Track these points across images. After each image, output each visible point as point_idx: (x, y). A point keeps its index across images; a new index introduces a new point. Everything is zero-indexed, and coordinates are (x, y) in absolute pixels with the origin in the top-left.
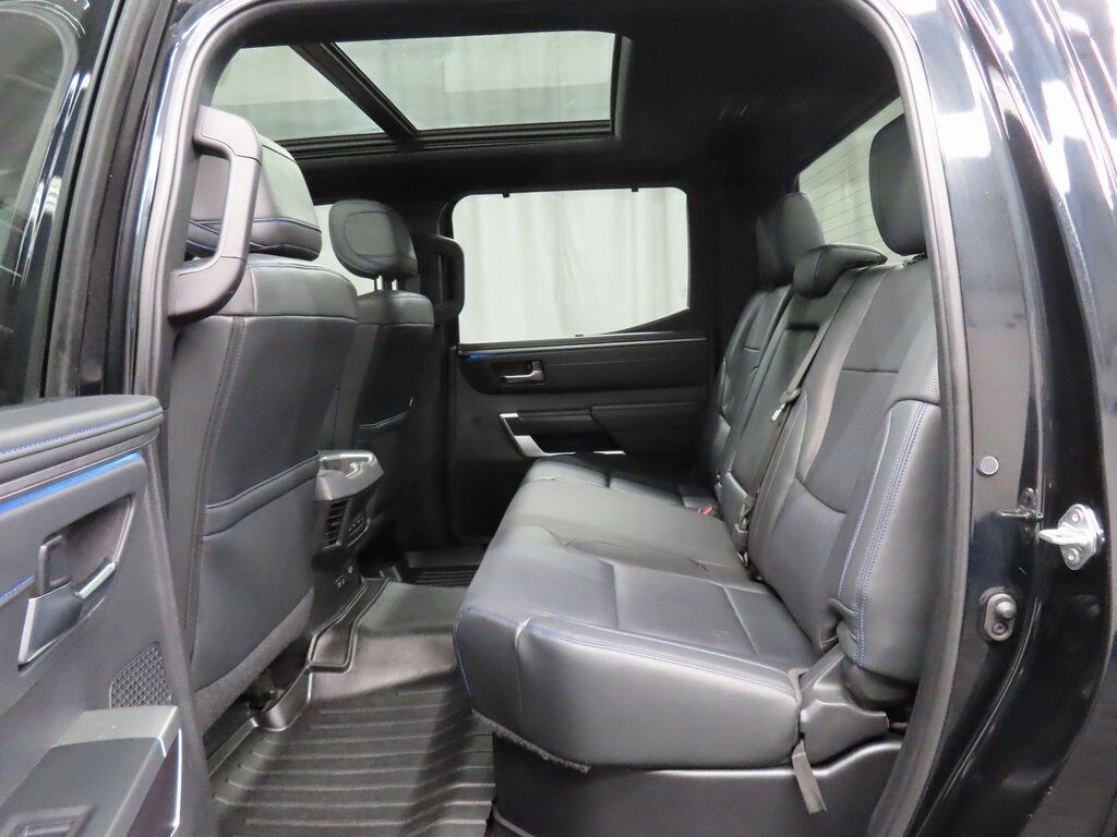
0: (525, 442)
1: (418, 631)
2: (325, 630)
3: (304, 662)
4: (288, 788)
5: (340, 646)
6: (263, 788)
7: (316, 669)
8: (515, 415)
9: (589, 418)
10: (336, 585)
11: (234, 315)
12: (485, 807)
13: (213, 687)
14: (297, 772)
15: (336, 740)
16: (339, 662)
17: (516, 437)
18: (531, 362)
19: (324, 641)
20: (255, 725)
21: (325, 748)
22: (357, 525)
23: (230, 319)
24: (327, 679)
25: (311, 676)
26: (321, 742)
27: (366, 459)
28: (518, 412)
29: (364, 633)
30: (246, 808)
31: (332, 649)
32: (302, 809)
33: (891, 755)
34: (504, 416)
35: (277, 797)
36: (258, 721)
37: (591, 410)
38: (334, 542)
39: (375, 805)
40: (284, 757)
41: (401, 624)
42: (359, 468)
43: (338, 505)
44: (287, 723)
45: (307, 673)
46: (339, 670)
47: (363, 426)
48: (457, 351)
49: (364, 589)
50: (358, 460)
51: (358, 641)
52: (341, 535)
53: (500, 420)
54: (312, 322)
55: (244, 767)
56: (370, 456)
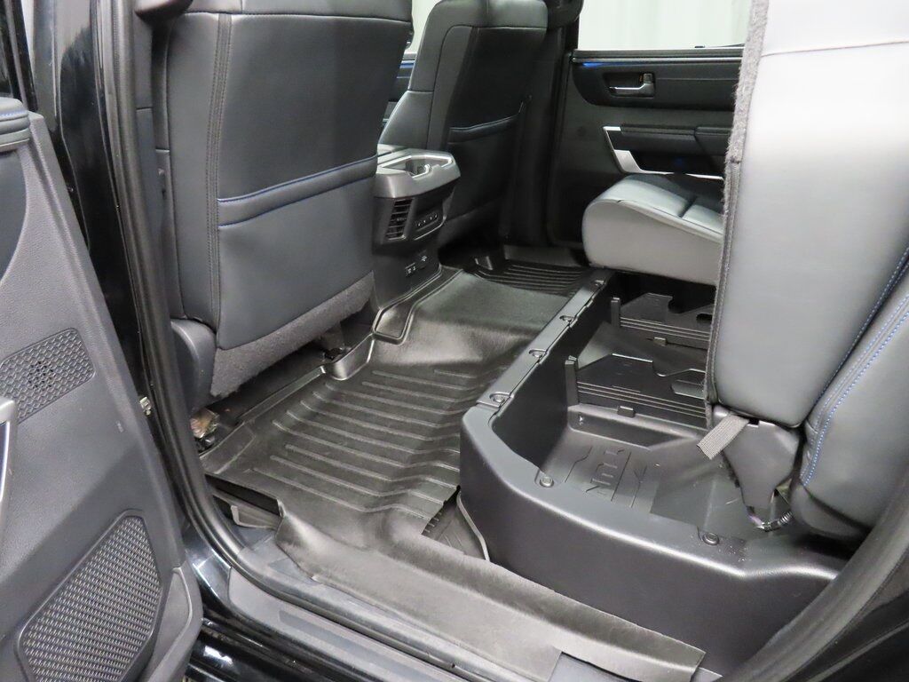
0: (624, 157)
1: (462, 322)
2: (391, 307)
3: (369, 330)
4: (325, 427)
5: (399, 322)
6: (310, 422)
7: (378, 337)
8: (618, 129)
9: (692, 138)
10: (406, 271)
11: (221, 12)
12: (450, 489)
13: (244, 347)
14: (337, 416)
15: (375, 398)
16: (395, 334)
17: (617, 152)
18: (642, 74)
19: (387, 316)
20: (324, 372)
21: (365, 403)
22: (429, 222)
23: (216, 16)
24: (386, 346)
25: (373, 342)
26: (364, 396)
27: (446, 161)
28: (621, 126)
29: (420, 314)
30: (291, 435)
31: (393, 323)
32: (329, 447)
33: (822, 583)
34: (607, 128)
35: (315, 432)
36: (326, 369)
37: (695, 129)
38: (399, 235)
39: (378, 459)
40: (334, 402)
41: (453, 313)
42: (430, 170)
43: (402, 204)
44: (348, 375)
45: (370, 339)
46: (395, 342)
47: (456, 130)
48: (571, 57)
49: (437, 277)
50: (433, 162)
51: (414, 321)
52: (406, 229)
53: (603, 131)
54: (327, 23)
55: (302, 403)
56: (449, 159)
